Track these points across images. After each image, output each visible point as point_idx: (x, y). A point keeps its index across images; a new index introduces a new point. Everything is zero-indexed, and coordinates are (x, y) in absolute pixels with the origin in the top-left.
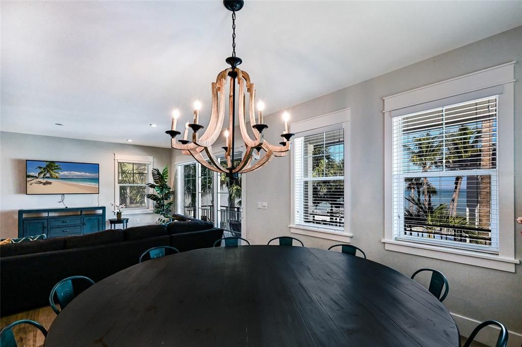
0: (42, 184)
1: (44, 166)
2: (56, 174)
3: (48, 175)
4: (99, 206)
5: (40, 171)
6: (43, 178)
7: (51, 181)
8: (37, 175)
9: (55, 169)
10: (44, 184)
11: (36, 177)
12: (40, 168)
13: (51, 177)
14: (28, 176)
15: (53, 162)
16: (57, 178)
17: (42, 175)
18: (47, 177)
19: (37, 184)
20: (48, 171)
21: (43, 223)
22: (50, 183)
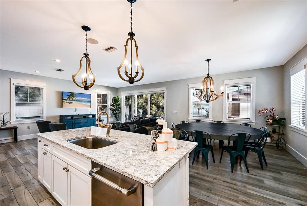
0: (68, 103)
1: (70, 95)
2: (74, 99)
4: (91, 114)
5: (68, 97)
6: (69, 100)
8: (67, 99)
9: (74, 96)
10: (70, 103)
11: (66, 100)
12: (68, 95)
13: (72, 100)
14: (63, 99)
15: (73, 93)
16: (75, 100)
17: (69, 99)
18: (71, 100)
19: (66, 103)
20: (71, 97)
21: (73, 121)
22: (72, 103)
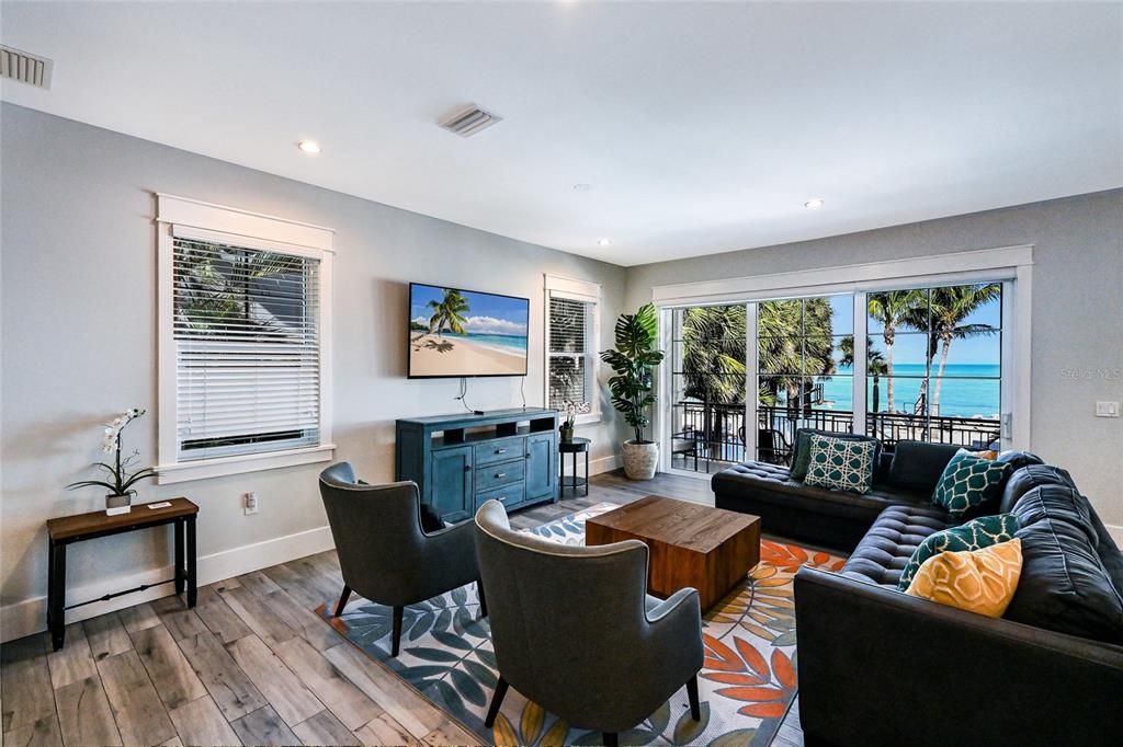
0: (436, 349)
1: (441, 301)
2: (461, 323)
3: (447, 325)
5: (433, 312)
7: (451, 342)
8: (427, 324)
9: (459, 309)
10: (440, 348)
11: (427, 330)
12: (435, 304)
13: (453, 330)
14: (412, 327)
15: (456, 291)
16: (461, 333)
17: (437, 325)
18: (445, 331)
19: (427, 349)
20: (448, 315)
21: (465, 458)
22: (450, 346)
